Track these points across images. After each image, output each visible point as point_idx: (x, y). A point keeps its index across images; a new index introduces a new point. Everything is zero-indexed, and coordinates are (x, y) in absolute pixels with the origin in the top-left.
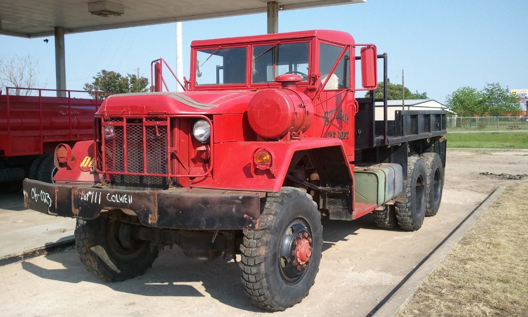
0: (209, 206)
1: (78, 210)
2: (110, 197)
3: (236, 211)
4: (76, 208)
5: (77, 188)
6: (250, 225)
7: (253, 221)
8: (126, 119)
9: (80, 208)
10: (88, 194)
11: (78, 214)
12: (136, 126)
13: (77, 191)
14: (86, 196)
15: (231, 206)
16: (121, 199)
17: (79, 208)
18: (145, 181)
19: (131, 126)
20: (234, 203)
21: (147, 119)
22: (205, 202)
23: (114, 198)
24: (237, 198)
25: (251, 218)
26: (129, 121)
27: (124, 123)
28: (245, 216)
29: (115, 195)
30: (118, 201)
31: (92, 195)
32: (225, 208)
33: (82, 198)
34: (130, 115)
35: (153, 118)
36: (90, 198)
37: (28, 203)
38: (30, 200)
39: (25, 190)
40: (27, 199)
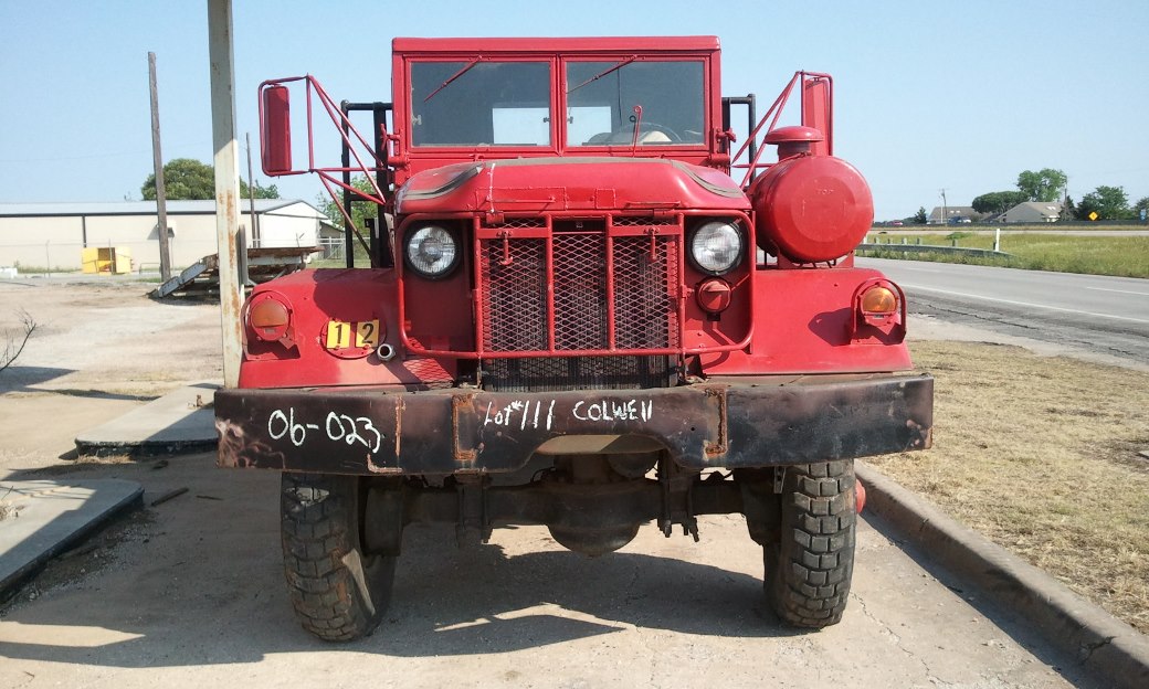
0: (847, 407)
1: (473, 454)
2: (582, 411)
3: (894, 413)
4: (466, 447)
5: (469, 396)
6: (917, 442)
7: (922, 432)
8: (554, 222)
9: (482, 445)
10: (508, 410)
11: (473, 461)
12: (579, 237)
13: (470, 404)
14: (504, 413)
15: (886, 404)
16: (617, 413)
17: (476, 447)
18: (584, 370)
19: (563, 237)
20: (890, 398)
21: (616, 219)
22: (841, 400)
23: (595, 412)
24: (897, 387)
25: (919, 427)
26: (560, 224)
27: (548, 232)
28: (909, 423)
29: (601, 405)
30: (606, 418)
31: (522, 409)
32: (875, 409)
33: (487, 420)
34: (567, 209)
35: (633, 219)
36: (516, 417)
37: (243, 453)
38: (257, 443)
39: (225, 420)
40: (238, 444)
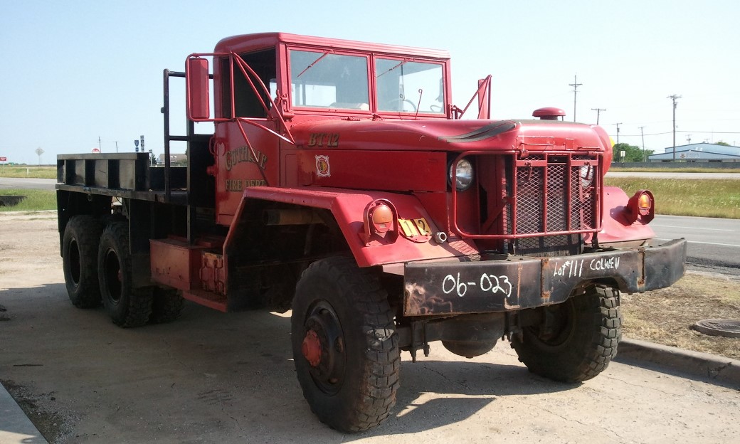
1: (549, 294)
2: (593, 266)
4: (546, 290)
5: (548, 260)
8: (548, 156)
9: (553, 288)
10: (564, 267)
11: (549, 298)
12: (555, 166)
13: (549, 263)
14: (562, 268)
16: (606, 265)
17: (550, 289)
19: (549, 166)
23: (598, 265)
27: (546, 163)
29: (600, 261)
30: (602, 268)
31: (570, 265)
33: (555, 273)
34: (554, 150)
36: (567, 270)
37: (424, 305)
38: (434, 297)
39: (412, 283)
40: (421, 299)
